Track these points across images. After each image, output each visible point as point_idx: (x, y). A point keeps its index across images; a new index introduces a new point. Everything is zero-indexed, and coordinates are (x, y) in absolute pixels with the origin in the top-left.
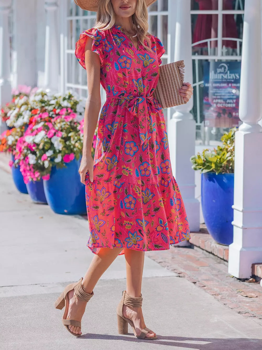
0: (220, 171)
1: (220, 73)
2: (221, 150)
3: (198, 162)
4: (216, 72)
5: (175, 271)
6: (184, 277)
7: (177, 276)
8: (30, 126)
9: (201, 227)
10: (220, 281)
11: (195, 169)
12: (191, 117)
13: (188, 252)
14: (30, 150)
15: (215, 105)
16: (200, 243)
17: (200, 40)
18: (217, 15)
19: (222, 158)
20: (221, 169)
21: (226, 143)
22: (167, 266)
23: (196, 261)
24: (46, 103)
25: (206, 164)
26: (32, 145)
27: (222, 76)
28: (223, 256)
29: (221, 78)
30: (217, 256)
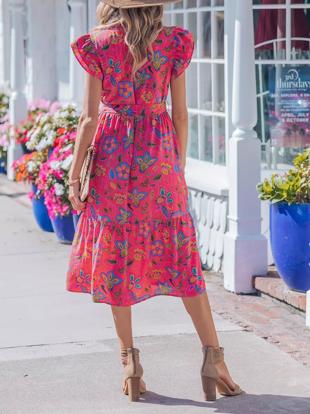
0: (293, 201)
1: (289, 80)
2: (294, 175)
3: (266, 190)
4: (283, 80)
5: (241, 324)
6: (252, 331)
7: (244, 330)
8: (56, 149)
9: (270, 269)
10: (296, 335)
11: (263, 199)
12: (255, 135)
13: (254, 301)
14: (56, 178)
15: (283, 120)
16: (269, 289)
17: (264, 41)
18: (284, 11)
19: (295, 185)
20: (294, 198)
21: (300, 166)
22: (229, 318)
23: (266, 311)
24: (74, 121)
25: (275, 192)
26: (59, 172)
27: (292, 85)
28: (299, 305)
29: (290, 87)
30: (290, 305)
